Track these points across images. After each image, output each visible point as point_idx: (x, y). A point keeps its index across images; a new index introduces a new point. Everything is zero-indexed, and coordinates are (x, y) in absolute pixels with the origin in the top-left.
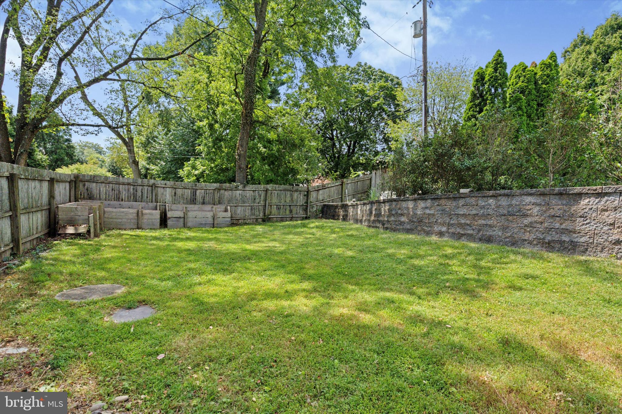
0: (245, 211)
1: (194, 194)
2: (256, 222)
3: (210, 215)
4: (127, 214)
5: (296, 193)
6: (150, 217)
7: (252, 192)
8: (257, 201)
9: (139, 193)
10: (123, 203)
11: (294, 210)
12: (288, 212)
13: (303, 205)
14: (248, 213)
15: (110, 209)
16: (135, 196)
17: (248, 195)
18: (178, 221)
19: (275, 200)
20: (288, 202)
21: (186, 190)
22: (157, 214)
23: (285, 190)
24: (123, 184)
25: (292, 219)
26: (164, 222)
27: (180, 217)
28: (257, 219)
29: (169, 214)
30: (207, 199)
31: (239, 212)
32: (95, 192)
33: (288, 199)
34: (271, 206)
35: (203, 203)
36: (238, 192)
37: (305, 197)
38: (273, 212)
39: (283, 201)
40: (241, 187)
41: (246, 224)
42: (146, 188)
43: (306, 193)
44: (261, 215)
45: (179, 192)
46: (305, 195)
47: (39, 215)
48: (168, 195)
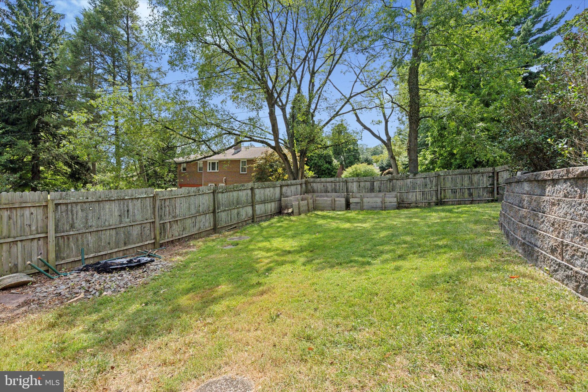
0: (416, 196)
1: (373, 185)
2: (429, 205)
3: (379, 200)
4: (326, 201)
5: (476, 175)
6: (339, 203)
7: (423, 179)
8: (429, 186)
9: (338, 187)
10: (328, 194)
11: (475, 193)
12: (466, 195)
13: (487, 187)
14: (419, 197)
15: (318, 198)
16: (335, 189)
17: (419, 182)
18: (356, 205)
19: (449, 185)
20: (466, 185)
21: (367, 183)
22: (343, 201)
23: (461, 174)
24: (329, 182)
25: (472, 202)
26: (348, 206)
27: (358, 203)
28: (429, 203)
29: (352, 200)
30: (383, 188)
31: (410, 197)
32: (315, 188)
33: (466, 182)
34: (445, 190)
35: (380, 191)
36: (409, 180)
37: (491, 179)
38: (448, 196)
39: (459, 185)
40: (411, 176)
41: (417, 207)
42: (341, 183)
43: (491, 174)
44: (434, 199)
45: (362, 184)
46: (490, 177)
47: (273, 204)
48: (355, 187)
